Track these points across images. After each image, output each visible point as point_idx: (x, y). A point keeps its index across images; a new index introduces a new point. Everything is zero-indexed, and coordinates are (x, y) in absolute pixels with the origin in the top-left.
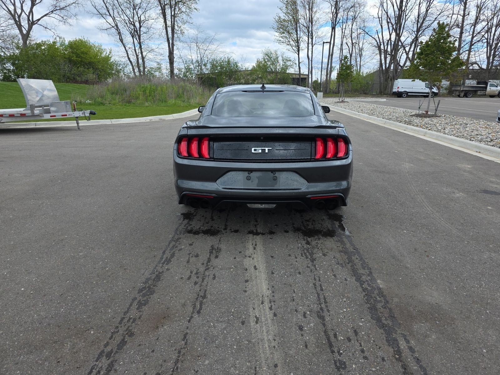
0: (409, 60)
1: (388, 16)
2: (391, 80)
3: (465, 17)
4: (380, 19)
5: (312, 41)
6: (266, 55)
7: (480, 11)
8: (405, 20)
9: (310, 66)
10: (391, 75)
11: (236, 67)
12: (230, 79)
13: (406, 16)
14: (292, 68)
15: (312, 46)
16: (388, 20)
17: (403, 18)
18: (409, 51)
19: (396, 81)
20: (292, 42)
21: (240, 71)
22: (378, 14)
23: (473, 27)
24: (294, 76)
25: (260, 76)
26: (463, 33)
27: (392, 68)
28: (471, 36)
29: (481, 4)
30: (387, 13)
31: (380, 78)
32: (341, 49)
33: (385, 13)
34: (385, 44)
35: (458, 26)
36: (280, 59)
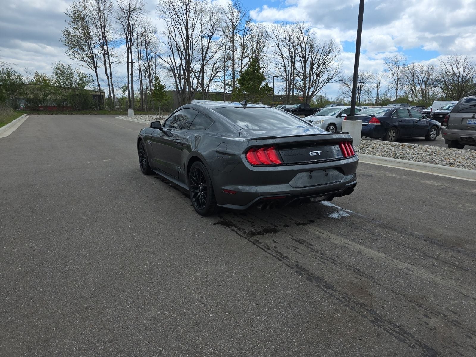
0: (200, 84)
1: (177, 44)
2: (188, 100)
3: (235, 52)
4: (171, 46)
5: (109, 60)
6: (58, 69)
7: (244, 49)
8: (193, 50)
9: (110, 84)
10: (187, 96)
11: (20, 80)
12: (13, 94)
13: (193, 46)
14: (90, 84)
15: (110, 65)
16: (178, 48)
17: (191, 48)
18: (199, 77)
19: (192, 101)
20: (86, 59)
21: (26, 85)
22: (168, 41)
23: (241, 61)
24: (95, 93)
25: (52, 91)
26: (235, 65)
27: (187, 90)
28: (240, 67)
29: (244, 43)
30: (176, 42)
31: (178, 98)
32: (139, 70)
33: (174, 41)
34: (178, 69)
35: (231, 59)
36: (75, 74)
